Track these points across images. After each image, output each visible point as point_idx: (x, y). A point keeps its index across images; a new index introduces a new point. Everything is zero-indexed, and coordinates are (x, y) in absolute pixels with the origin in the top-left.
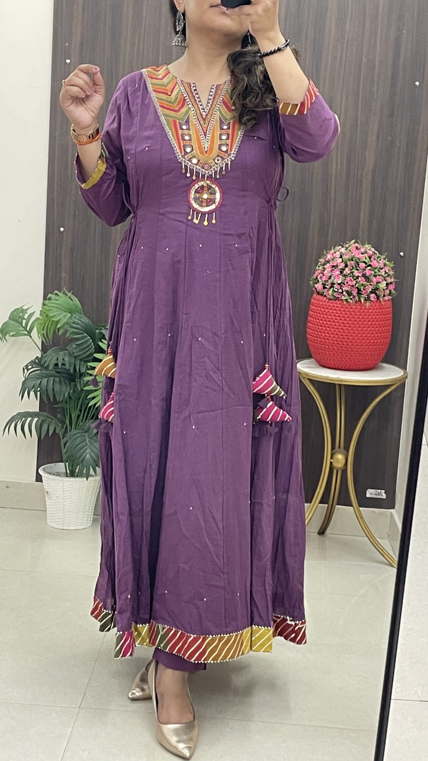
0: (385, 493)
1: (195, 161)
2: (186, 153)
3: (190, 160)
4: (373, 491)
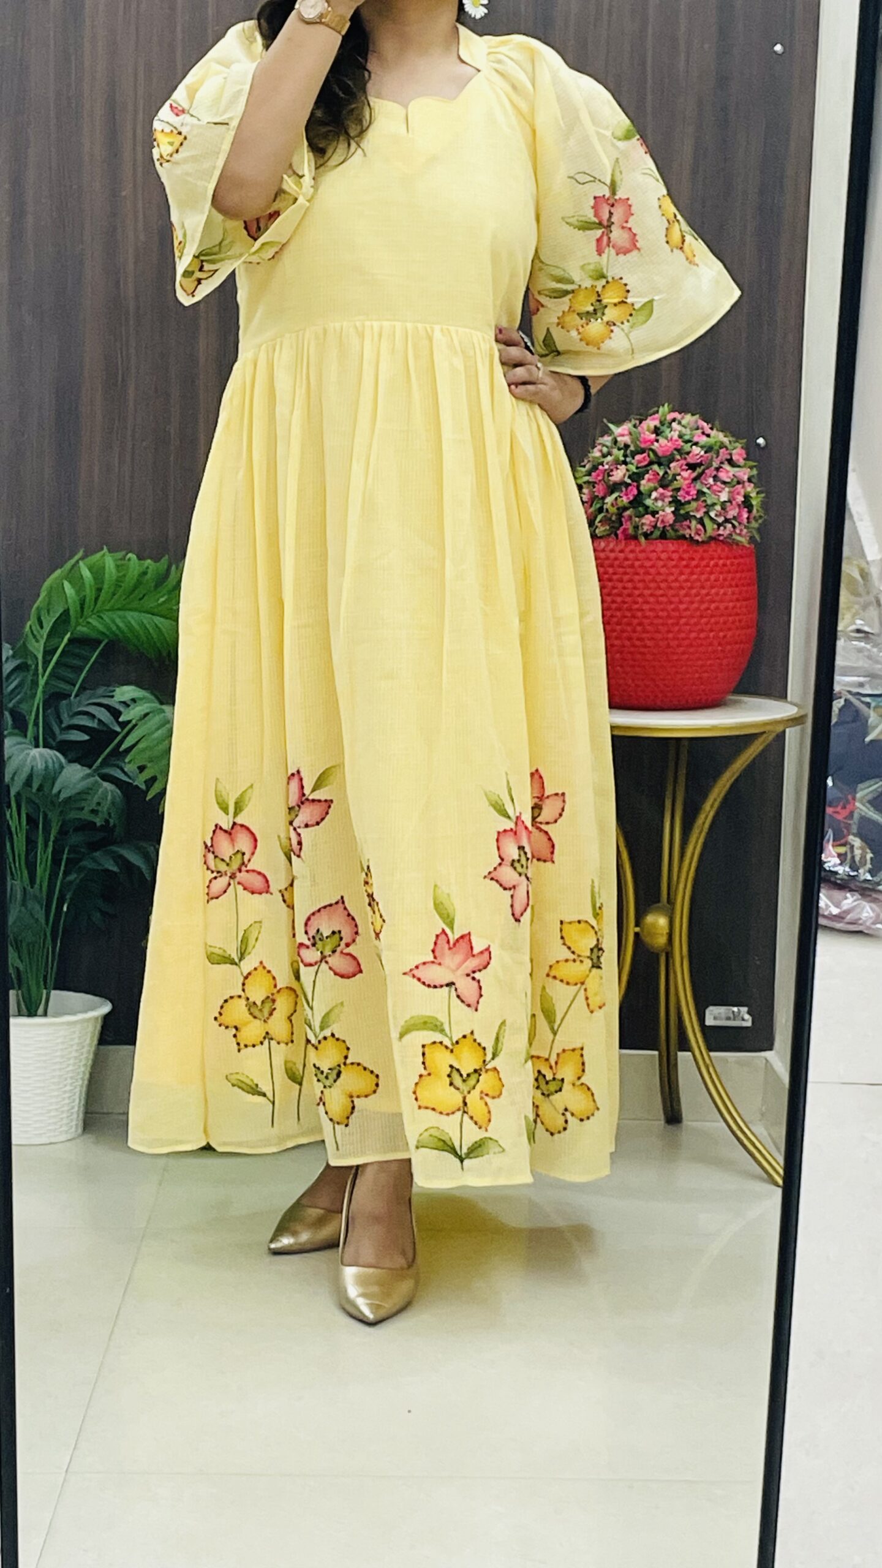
0: (749, 1013)
4: (721, 1010)
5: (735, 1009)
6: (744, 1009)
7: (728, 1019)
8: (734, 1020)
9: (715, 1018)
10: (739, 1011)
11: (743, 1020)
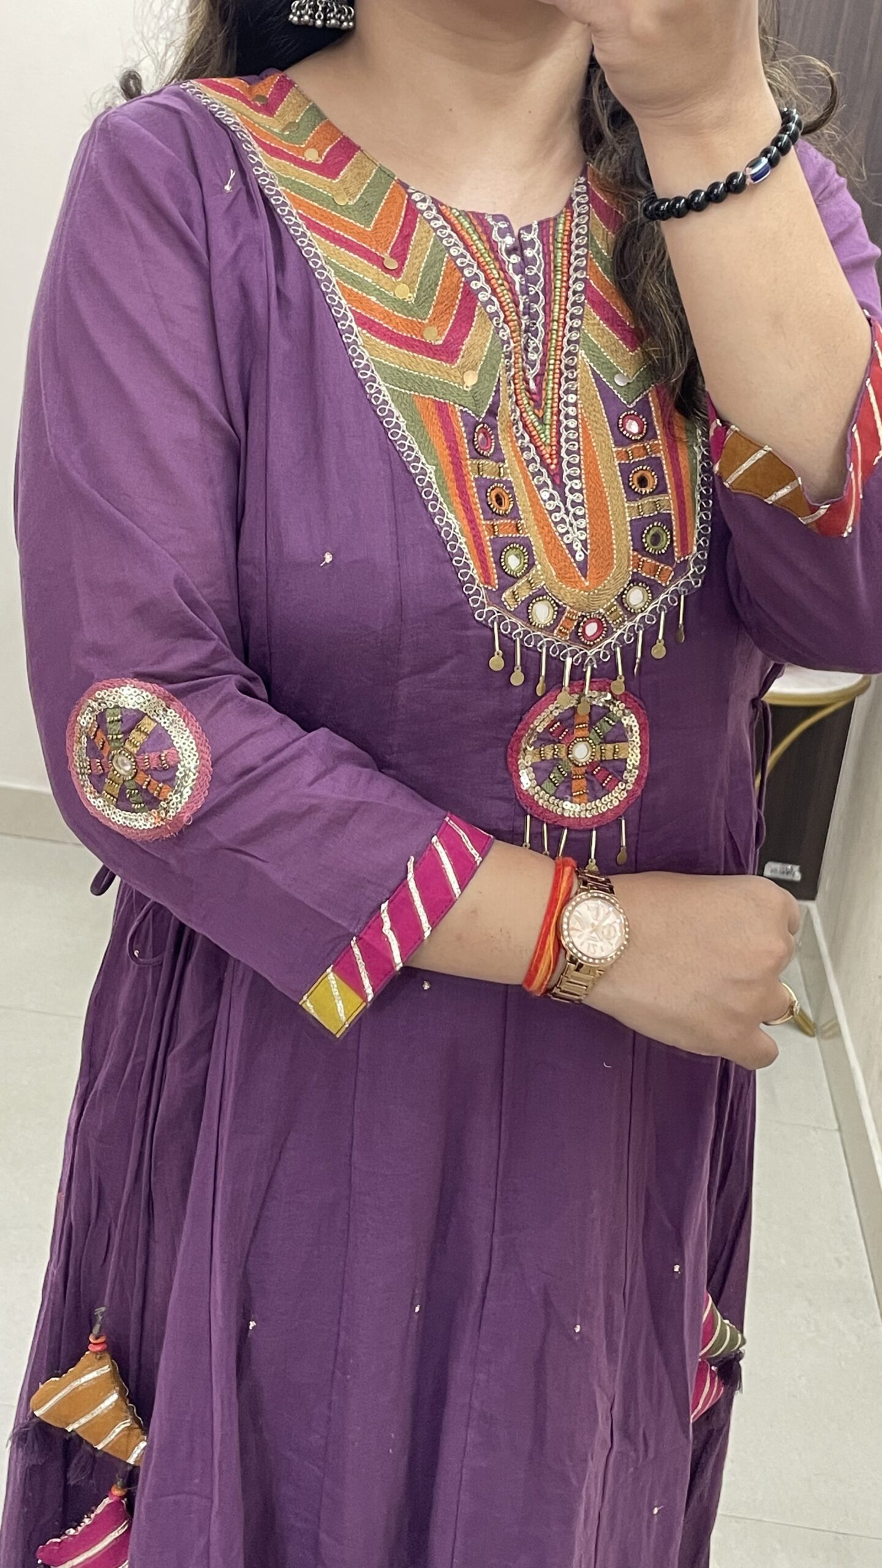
0: (801, 871)
1: (542, 613)
2: (508, 579)
3: (524, 611)
4: (778, 866)
5: (789, 867)
6: (796, 868)
7: (783, 873)
8: (788, 873)
9: (772, 871)
10: (792, 869)
11: (794, 875)
